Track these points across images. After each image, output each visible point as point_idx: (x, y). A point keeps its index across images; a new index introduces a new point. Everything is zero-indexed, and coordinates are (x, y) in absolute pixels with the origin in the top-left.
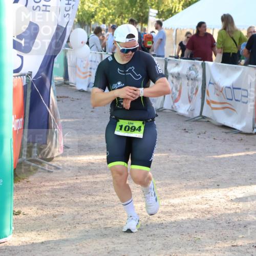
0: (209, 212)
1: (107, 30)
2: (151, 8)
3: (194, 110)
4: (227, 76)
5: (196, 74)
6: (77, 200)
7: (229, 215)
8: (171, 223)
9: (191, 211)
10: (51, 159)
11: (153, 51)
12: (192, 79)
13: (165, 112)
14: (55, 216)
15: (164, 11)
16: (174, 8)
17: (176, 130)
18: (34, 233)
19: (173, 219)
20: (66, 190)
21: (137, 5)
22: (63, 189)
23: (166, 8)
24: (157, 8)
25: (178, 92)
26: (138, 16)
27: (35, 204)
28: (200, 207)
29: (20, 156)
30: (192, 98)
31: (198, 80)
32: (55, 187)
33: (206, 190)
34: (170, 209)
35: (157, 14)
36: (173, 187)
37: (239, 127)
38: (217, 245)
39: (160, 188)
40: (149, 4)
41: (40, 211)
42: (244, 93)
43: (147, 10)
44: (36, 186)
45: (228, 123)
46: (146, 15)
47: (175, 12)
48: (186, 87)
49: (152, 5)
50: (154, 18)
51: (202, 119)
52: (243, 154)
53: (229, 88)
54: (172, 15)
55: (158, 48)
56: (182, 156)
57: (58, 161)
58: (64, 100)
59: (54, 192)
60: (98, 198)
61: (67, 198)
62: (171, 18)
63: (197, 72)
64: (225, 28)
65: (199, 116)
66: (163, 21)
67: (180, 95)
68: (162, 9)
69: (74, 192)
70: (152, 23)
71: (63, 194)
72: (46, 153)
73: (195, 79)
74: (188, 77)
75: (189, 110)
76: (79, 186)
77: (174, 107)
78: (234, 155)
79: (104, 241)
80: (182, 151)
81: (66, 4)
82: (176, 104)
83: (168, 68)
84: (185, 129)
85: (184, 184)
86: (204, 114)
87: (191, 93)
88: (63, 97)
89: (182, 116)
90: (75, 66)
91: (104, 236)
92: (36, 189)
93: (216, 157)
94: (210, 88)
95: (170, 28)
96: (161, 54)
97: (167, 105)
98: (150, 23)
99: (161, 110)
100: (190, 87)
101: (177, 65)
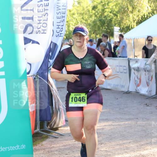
2: (115, 26)
3: (151, 91)
5: (150, 67)
10: (57, 129)
12: (148, 71)
13: (131, 94)
15: (124, 27)
16: (131, 25)
17: (141, 104)
20: (69, 149)
21: (105, 25)
22: (66, 149)
24: (119, 26)
25: (139, 80)
26: (107, 32)
29: (36, 128)
30: (149, 83)
31: (152, 71)
32: (61, 148)
35: (119, 30)
36: (142, 143)
39: (133, 144)
40: (114, 24)
43: (113, 28)
44: (48, 147)
46: (112, 31)
47: (132, 28)
49: (116, 24)
50: (118, 33)
54: (130, 30)
55: (122, 51)
56: (146, 122)
57: (61, 130)
58: (62, 89)
59: (60, 151)
61: (70, 154)
62: (129, 32)
65: (155, 95)
66: (124, 34)
67: (140, 81)
68: (122, 27)
69: (74, 150)
70: (116, 36)
71: (67, 152)
72: (53, 125)
73: (150, 71)
74: (145, 70)
75: (148, 91)
76: (77, 146)
77: (137, 89)
80: (146, 119)
81: (57, 28)
82: (138, 88)
83: (131, 64)
84: (146, 104)
85: (150, 141)
87: (148, 80)
88: (61, 88)
89: (143, 96)
92: (48, 150)
95: (129, 38)
97: (132, 89)
98: (115, 36)
99: (128, 93)
100: (147, 76)
101: (137, 62)
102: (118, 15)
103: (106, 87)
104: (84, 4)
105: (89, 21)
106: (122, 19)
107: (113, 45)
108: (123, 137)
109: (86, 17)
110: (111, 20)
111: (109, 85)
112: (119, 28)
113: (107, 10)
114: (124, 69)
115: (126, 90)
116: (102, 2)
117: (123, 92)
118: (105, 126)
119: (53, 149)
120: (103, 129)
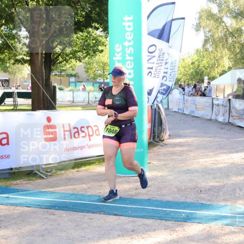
0: (233, 164)
2: (205, 76)
3: (225, 119)
6: (175, 158)
7: (242, 165)
8: (217, 168)
9: (225, 163)
10: (163, 140)
13: (212, 121)
14: (165, 165)
16: (215, 76)
17: (218, 128)
18: (157, 171)
19: (217, 166)
21: (199, 75)
22: (169, 153)
23: (212, 76)
24: (208, 76)
27: (157, 160)
28: (229, 161)
29: (150, 139)
30: (224, 115)
32: (165, 152)
33: (231, 154)
34: (216, 162)
36: (217, 153)
38: (238, 178)
39: (211, 153)
41: (159, 162)
44: (157, 151)
45: (241, 125)
46: (203, 79)
47: (216, 78)
48: (222, 109)
50: (207, 80)
51: (229, 123)
54: (215, 79)
56: (220, 139)
57: (166, 141)
58: (168, 115)
59: (165, 154)
60: (183, 157)
61: (170, 157)
67: (219, 113)
68: (210, 77)
69: (173, 154)
71: (169, 155)
72: (161, 138)
73: (226, 106)
74: (223, 105)
75: (223, 119)
76: (176, 152)
77: (216, 118)
79: (187, 175)
80: (220, 137)
82: (218, 117)
83: (214, 101)
84: (221, 128)
85: (222, 152)
86: (230, 121)
87: (224, 112)
89: (220, 122)
90: (172, 101)
91: (187, 173)
92: (157, 153)
93: (236, 140)
94: (233, 110)
95: (214, 85)
96: (210, 95)
97: (213, 117)
98: (205, 83)
99: (210, 120)
100: (224, 110)
101: (218, 100)
102: (208, 69)
103: (196, 116)
104: (186, 61)
105: (189, 72)
106: (210, 71)
107: (203, 89)
108: (205, 148)
109: (187, 69)
110: (203, 72)
111: (199, 114)
112: (208, 78)
113: (201, 65)
114: (209, 105)
115: (209, 118)
116: (198, 60)
117: (206, 119)
118: (194, 140)
119: (160, 153)
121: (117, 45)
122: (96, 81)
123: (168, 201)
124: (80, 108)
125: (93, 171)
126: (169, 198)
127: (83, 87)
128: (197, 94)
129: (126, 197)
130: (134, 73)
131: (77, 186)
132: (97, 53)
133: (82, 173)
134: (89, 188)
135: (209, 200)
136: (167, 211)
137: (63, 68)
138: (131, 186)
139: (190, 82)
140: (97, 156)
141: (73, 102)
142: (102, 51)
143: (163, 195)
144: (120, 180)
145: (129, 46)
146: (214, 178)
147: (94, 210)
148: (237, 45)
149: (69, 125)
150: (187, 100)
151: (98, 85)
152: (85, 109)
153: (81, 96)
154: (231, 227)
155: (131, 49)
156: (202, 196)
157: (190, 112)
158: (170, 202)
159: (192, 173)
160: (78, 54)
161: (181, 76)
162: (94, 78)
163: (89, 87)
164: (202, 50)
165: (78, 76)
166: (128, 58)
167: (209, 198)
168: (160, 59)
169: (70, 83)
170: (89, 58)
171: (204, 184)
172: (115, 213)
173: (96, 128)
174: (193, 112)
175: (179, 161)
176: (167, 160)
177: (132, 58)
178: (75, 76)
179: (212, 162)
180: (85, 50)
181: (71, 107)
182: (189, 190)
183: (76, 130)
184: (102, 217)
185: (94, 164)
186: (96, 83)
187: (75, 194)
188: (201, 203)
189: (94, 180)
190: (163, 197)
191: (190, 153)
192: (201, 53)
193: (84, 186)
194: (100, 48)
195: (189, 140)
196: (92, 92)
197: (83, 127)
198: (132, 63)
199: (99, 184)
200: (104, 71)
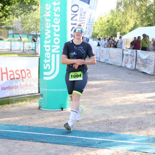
0: (138, 102)
1: (102, 39)
4: (145, 55)
6: (92, 96)
7: (145, 103)
8: (124, 105)
9: (131, 101)
11: (118, 46)
14: (84, 102)
16: (126, 32)
17: (126, 73)
19: (125, 103)
20: (88, 93)
21: (113, 31)
23: (123, 32)
26: (113, 34)
28: (134, 100)
31: (134, 56)
33: (137, 94)
34: (124, 100)
35: (120, 34)
36: (125, 93)
37: (148, 73)
38: (141, 113)
39: (120, 93)
42: (151, 61)
43: (116, 33)
45: (145, 71)
48: (130, 59)
49: (118, 31)
51: (136, 70)
52: (150, 82)
53: (145, 59)
54: (125, 34)
55: (120, 45)
56: (128, 82)
60: (98, 96)
61: (88, 96)
63: (134, 53)
64: (144, 39)
65: (134, 69)
67: (128, 61)
69: (90, 94)
73: (133, 56)
74: (131, 55)
75: (131, 66)
78: (147, 82)
79: (100, 111)
80: (128, 80)
81: (88, 30)
82: (126, 65)
83: (124, 52)
84: (129, 73)
85: (129, 92)
86: (136, 68)
87: (132, 61)
89: (128, 69)
91: (101, 109)
93: (140, 83)
94: (138, 59)
95: (124, 39)
97: (123, 65)
98: (117, 37)
99: (121, 67)
100: (131, 59)
101: (127, 51)
102: (120, 26)
103: (110, 63)
104: (103, 20)
105: (105, 28)
106: (122, 28)
108: (116, 89)
109: (104, 26)
110: (116, 29)
111: (112, 62)
112: (120, 33)
113: (114, 23)
114: (120, 55)
115: (120, 65)
116: (112, 19)
117: (118, 66)
118: (107, 83)
120: (106, 84)
121: (47, 5)
122: (30, 34)
123: (84, 131)
124: (16, 55)
125: (25, 106)
126: (85, 129)
127: (19, 38)
128: (110, 46)
129: (51, 128)
130: (60, 27)
131: (11, 118)
132: (31, 11)
133: (16, 108)
134: (21, 120)
135: (118, 131)
136: (83, 139)
137: (3, 22)
138: (56, 119)
139: (106, 36)
140: (29, 94)
141: (11, 50)
142: (35, 10)
143: (81, 126)
144: (47, 114)
145: (57, 6)
146: (122, 113)
147: (24, 138)
148: (143, 8)
149: (6, 68)
150: (103, 51)
151: (32, 37)
152: (21, 56)
153: (17, 46)
154: (134, 152)
155: (58, 8)
156: (112, 127)
157: (105, 60)
158: (87, 132)
159: (105, 109)
160: (16, 11)
161: (99, 31)
162: (29, 31)
163: (24, 38)
164: (115, 11)
165: (16, 29)
166: (55, 15)
167: (117, 129)
168: (82, 17)
169: (8, 34)
170: (25, 15)
171: (114, 117)
172: (42, 140)
173: (28, 72)
174: (107, 60)
175: (95, 99)
176: (85, 98)
177: (59, 16)
178: (12, 29)
179: (121, 100)
180: (21, 7)
181: (9, 54)
182: (102, 122)
183: (12, 73)
184: (31, 144)
185: (26, 101)
186: (30, 35)
187: (9, 125)
188: (111, 132)
189: (25, 114)
190: (81, 128)
191: (103, 93)
192: (115, 13)
193: (17, 118)
194: (34, 7)
195: (103, 82)
196: (27, 42)
197: (18, 71)
198: (59, 19)
199: (29, 117)
200: (36, 26)
